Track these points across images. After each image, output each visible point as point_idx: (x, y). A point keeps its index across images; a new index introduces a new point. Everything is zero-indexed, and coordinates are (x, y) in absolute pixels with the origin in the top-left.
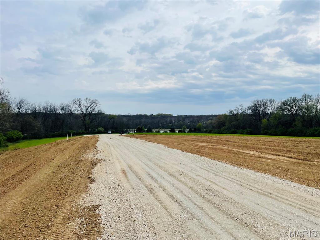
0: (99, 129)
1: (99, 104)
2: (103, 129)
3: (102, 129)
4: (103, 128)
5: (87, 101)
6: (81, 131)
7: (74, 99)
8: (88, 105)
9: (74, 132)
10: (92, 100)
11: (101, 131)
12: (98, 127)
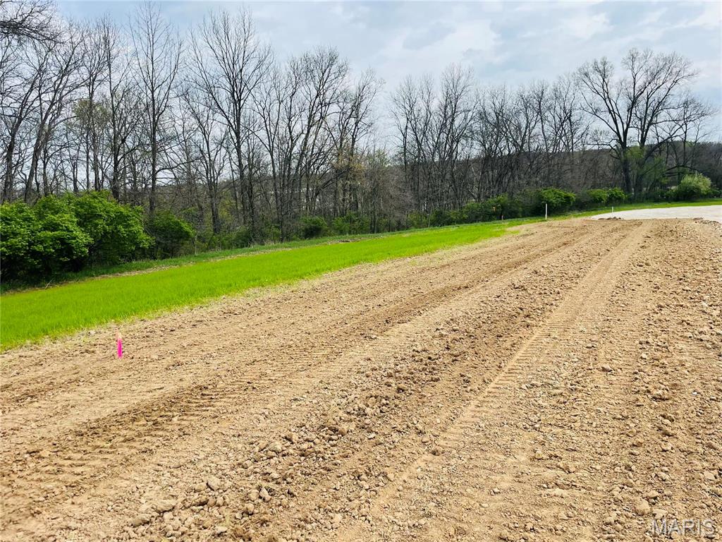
0: (688, 179)
1: (690, 71)
2: (708, 181)
3: (703, 183)
4: (706, 174)
5: (636, 66)
6: (604, 193)
7: (580, 66)
8: (640, 83)
9: (567, 198)
10: (655, 55)
11: (698, 189)
12: (683, 173)
